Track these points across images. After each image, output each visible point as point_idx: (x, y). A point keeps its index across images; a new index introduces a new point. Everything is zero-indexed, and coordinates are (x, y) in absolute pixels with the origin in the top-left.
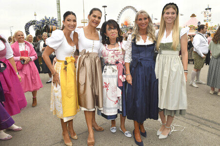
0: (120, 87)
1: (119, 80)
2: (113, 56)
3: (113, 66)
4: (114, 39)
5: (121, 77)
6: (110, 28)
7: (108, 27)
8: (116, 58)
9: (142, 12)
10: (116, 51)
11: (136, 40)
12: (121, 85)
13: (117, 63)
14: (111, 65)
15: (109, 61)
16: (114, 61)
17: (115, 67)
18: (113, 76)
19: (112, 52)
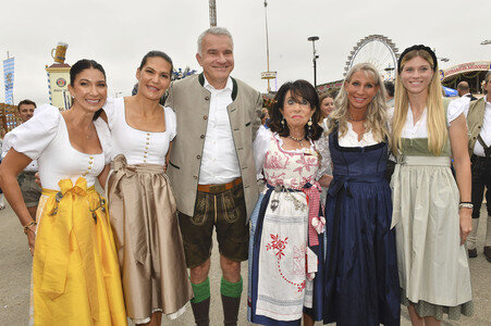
0: (312, 248)
1: (311, 228)
2: (300, 169)
3: (296, 195)
4: (296, 126)
5: (315, 221)
6: (294, 100)
7: (288, 95)
8: (307, 174)
9: (365, 68)
10: (306, 157)
11: (340, 134)
12: (315, 242)
13: (307, 186)
14: (291, 191)
15: (287, 182)
16: (299, 181)
17: (300, 197)
18: (295, 220)
19: (299, 157)
